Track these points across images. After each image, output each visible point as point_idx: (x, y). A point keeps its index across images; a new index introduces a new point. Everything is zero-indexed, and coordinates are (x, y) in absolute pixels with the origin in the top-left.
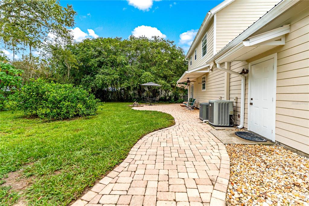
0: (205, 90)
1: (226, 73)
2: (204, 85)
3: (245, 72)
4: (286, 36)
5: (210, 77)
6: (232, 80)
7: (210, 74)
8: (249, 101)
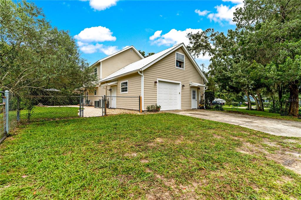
0: (96, 96)
1: (105, 90)
2: (95, 93)
3: (110, 90)
4: (117, 83)
5: (99, 89)
6: (107, 92)
7: (99, 88)
8: (112, 99)
